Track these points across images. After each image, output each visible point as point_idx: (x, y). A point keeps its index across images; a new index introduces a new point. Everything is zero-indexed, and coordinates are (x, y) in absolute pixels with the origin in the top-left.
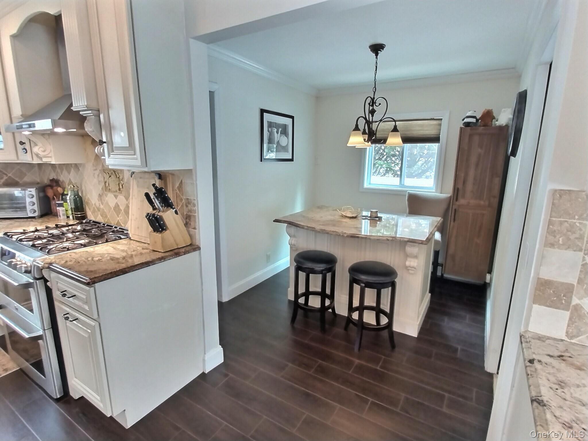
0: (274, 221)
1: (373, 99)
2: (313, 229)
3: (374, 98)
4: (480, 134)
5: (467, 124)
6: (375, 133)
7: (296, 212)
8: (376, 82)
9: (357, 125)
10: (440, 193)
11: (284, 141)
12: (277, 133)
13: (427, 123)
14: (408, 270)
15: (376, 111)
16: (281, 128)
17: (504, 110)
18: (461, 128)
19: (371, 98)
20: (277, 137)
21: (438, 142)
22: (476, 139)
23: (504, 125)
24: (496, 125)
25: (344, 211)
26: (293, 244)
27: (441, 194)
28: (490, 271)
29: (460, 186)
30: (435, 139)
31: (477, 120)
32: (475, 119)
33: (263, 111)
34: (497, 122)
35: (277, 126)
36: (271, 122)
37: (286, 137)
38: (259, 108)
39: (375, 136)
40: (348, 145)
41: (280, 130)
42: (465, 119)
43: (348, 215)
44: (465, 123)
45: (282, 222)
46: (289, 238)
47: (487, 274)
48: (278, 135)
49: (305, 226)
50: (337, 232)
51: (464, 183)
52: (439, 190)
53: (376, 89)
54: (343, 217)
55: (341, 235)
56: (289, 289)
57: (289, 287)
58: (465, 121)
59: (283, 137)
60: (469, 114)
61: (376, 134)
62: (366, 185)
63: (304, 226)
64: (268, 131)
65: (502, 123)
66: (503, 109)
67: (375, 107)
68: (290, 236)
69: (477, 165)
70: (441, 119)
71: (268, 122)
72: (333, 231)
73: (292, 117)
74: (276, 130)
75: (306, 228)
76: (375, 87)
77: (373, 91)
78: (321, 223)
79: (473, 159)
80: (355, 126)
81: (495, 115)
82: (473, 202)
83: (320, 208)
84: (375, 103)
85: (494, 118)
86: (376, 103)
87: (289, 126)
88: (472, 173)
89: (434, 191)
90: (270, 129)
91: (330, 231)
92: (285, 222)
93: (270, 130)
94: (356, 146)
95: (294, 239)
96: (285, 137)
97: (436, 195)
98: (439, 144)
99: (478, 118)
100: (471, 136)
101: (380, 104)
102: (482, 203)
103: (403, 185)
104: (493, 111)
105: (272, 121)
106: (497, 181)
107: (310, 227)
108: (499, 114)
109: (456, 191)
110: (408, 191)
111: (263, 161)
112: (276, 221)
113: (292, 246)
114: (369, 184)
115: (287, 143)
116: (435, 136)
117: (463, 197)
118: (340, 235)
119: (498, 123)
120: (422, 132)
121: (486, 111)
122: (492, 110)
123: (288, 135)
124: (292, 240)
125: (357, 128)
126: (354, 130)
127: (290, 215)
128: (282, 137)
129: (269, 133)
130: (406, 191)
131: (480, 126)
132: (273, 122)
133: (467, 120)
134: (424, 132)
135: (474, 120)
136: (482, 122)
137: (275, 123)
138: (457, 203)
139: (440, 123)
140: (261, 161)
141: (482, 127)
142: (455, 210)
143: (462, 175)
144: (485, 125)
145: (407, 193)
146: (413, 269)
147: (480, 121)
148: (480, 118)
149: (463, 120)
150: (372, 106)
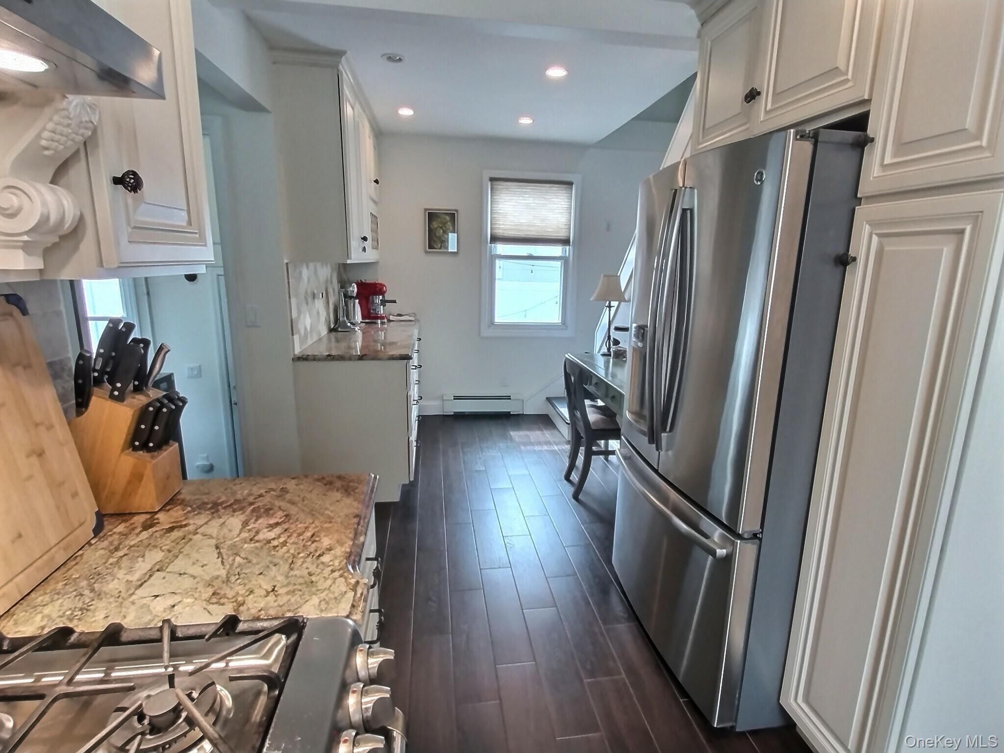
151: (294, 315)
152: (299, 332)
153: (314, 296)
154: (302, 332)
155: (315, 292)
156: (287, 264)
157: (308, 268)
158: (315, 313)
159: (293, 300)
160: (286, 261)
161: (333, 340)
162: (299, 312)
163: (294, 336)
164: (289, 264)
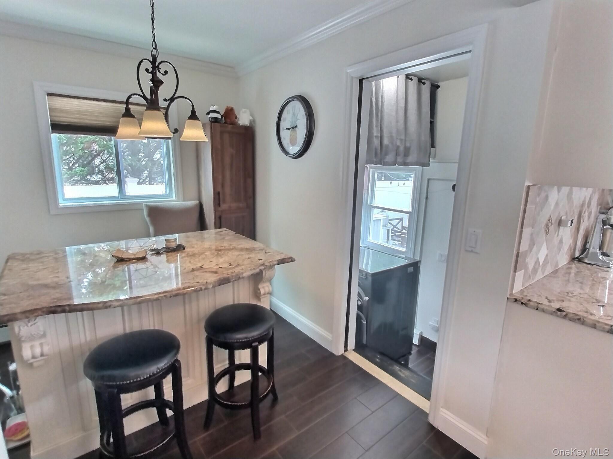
1: (153, 61)
4: (230, 133)
5: (214, 120)
8: (154, 33)
10: (183, 201)
14: (261, 299)
17: (244, 111)
22: (226, 136)
23: (248, 125)
24: (240, 124)
27: (186, 202)
29: (219, 189)
32: (220, 115)
34: (239, 122)
42: (210, 114)
44: (211, 118)
51: (223, 186)
52: (181, 197)
60: (212, 108)
62: (62, 203)
69: (232, 165)
76: (154, 41)
79: (227, 160)
82: (234, 205)
84: (158, 69)
85: (236, 117)
86: (160, 69)
89: (175, 199)
97: (181, 203)
100: (222, 133)
101: (166, 72)
102: (241, 205)
109: (217, 195)
110: (144, 203)
117: (224, 201)
131: (226, 123)
133: (212, 115)
138: (220, 209)
142: (219, 217)
143: (220, 177)
144: (232, 123)
145: (144, 206)
147: (224, 117)
148: (224, 115)
149: (208, 114)
151: (524, 247)
152: (526, 267)
153: (560, 223)
154: (531, 267)
155: (563, 218)
156: (529, 187)
157: (559, 191)
158: (556, 241)
159: (527, 231)
160: (527, 183)
161: (573, 271)
162: (532, 243)
163: (516, 274)
164: (531, 188)
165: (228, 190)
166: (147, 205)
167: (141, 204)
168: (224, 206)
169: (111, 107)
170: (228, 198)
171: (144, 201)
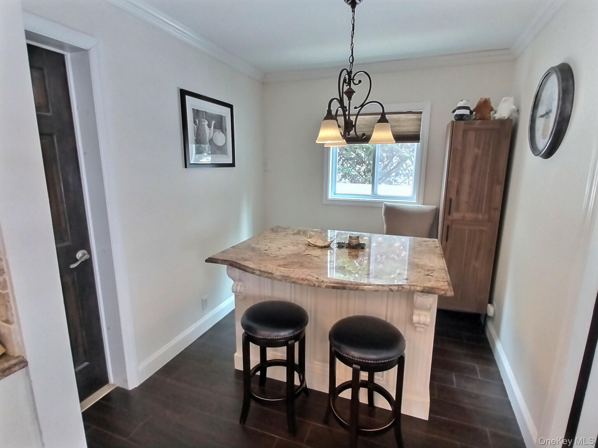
0: (207, 261)
1: (349, 73)
2: (270, 275)
3: (351, 72)
4: (477, 130)
5: (460, 117)
6: (354, 124)
7: (242, 241)
8: (353, 48)
9: (329, 111)
10: (422, 204)
11: (220, 139)
12: (209, 126)
13: (403, 117)
14: (416, 327)
15: (354, 92)
16: (214, 120)
17: (505, 100)
18: (453, 122)
19: (347, 71)
20: (208, 132)
21: (418, 141)
22: (472, 135)
23: (506, 118)
24: (495, 118)
25: (310, 238)
26: (238, 290)
27: (423, 206)
28: (490, 301)
29: (453, 195)
30: (414, 138)
31: (471, 112)
32: (469, 111)
33: (183, 93)
34: (495, 115)
35: (209, 117)
36: (198, 110)
37: (223, 133)
38: (178, 88)
39: (353, 128)
40: (317, 142)
41: (213, 122)
42: (457, 111)
43: (318, 244)
44: (456, 115)
45: (219, 261)
46: (232, 282)
47: (489, 305)
48: (210, 130)
49: (257, 270)
50: (309, 280)
51: (458, 192)
52: (421, 200)
53: (353, 57)
54: (310, 246)
55: (317, 284)
56: (236, 354)
57: (235, 352)
58: (455, 113)
59: (219, 133)
60: (461, 104)
61: (355, 126)
62: (331, 196)
63: (254, 269)
64: (195, 122)
65: (504, 116)
66: (504, 98)
67: (353, 86)
68: (234, 281)
69: (474, 168)
70: (421, 113)
71: (193, 109)
72: (302, 279)
73: (231, 106)
74: (206, 123)
75: (258, 273)
76: (352, 55)
77: (350, 62)
78: (282, 262)
79: (469, 162)
80: (327, 112)
81: (493, 105)
82: (469, 216)
83: (275, 230)
84: (353, 80)
85: (492, 109)
86: (355, 80)
87: (227, 119)
88: (467, 179)
89: (415, 201)
90: (197, 120)
91: (298, 278)
92: (224, 262)
93: (198, 122)
94: (324, 144)
95: (240, 284)
96: (221, 133)
97: (418, 207)
98: (420, 143)
99: (472, 109)
100: (465, 132)
101: (360, 82)
102: (480, 216)
103: (376, 194)
104: (491, 100)
105: (200, 109)
106: (499, 189)
107: (264, 272)
108: (498, 105)
109: (448, 202)
110: (384, 203)
111: (189, 167)
112: (210, 260)
113: (237, 294)
114: (334, 194)
115: (225, 142)
116: (414, 133)
117: (457, 210)
118: (314, 285)
119: (497, 116)
120: (398, 128)
121: (483, 100)
122: (489, 98)
123: (226, 130)
124: (237, 285)
125: (330, 116)
126: (326, 118)
127: (233, 247)
128: (217, 132)
129: (196, 126)
130: (382, 202)
131: (475, 119)
132: (202, 111)
133: (458, 112)
134: (401, 128)
135: (467, 112)
136: (478, 115)
137: (205, 112)
138: (450, 218)
139: (420, 117)
140: (186, 167)
141: (479, 121)
142: (448, 227)
143: (456, 182)
144: (482, 118)
145: (383, 205)
146: (423, 326)
147: (474, 113)
148: (475, 110)
149: (454, 111)
150: (349, 84)
165: (464, 197)
166: (385, 204)
167: (382, 203)
168: (456, 215)
169: (373, 119)
170: (463, 206)
171: (384, 201)
